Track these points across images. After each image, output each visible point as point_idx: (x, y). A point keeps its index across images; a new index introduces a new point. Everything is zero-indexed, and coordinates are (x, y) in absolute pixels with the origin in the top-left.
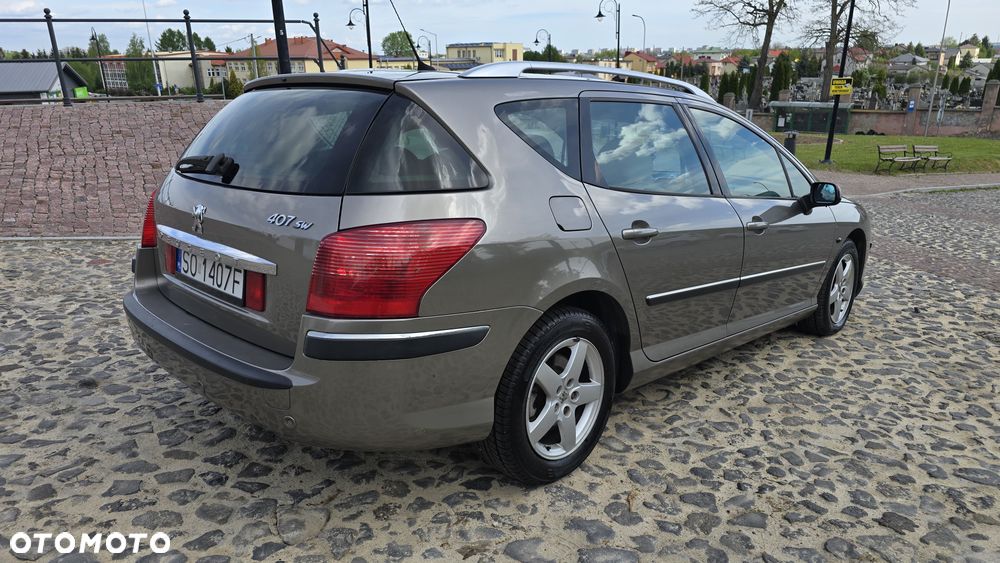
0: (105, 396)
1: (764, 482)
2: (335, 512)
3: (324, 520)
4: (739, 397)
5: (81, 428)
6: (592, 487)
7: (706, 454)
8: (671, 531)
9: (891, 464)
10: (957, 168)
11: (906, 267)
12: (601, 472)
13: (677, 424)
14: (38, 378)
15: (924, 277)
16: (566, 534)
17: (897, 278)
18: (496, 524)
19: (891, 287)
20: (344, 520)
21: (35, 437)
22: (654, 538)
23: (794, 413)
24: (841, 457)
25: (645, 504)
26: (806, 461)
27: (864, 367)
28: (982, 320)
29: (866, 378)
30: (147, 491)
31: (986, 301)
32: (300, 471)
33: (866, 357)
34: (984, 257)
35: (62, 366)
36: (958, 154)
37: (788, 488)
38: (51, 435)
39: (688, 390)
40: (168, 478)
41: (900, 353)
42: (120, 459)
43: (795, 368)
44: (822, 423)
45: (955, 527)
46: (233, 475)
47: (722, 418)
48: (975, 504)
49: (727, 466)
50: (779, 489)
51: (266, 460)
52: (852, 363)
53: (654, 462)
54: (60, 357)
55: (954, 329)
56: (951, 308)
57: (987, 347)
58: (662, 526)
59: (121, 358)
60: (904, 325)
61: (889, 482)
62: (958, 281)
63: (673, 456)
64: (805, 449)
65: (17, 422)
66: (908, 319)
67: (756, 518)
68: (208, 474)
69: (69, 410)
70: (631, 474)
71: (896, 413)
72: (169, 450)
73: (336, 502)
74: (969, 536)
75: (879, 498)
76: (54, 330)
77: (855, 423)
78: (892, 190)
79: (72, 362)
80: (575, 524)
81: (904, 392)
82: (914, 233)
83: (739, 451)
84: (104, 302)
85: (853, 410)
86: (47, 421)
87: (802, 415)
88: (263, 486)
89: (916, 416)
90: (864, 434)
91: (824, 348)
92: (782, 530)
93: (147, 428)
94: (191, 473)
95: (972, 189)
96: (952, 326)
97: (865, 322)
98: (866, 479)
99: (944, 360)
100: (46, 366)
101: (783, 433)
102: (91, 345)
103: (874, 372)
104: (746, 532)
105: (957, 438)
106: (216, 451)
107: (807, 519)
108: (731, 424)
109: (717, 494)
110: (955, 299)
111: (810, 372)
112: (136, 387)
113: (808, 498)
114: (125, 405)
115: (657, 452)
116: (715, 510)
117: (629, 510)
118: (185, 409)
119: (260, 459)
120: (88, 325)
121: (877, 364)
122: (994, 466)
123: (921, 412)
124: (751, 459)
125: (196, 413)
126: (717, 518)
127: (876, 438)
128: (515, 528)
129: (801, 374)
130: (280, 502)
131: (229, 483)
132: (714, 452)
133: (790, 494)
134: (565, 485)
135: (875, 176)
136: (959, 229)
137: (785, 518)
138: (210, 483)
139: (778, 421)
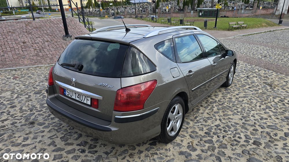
0: (39, 126)
1: (224, 135)
2: (119, 157)
3: (117, 160)
4: (211, 109)
5: (36, 138)
6: (182, 141)
7: (208, 127)
8: (205, 152)
9: (252, 126)
10: (249, 28)
11: (242, 62)
12: (183, 136)
13: (198, 119)
14: (16, 123)
15: (247, 65)
16: (180, 156)
17: (240, 66)
18: (161, 156)
19: (240, 69)
20: (122, 159)
21: (24, 143)
22: (202, 155)
23: (226, 113)
24: (240, 125)
25: (196, 145)
26: (232, 127)
27: (239, 96)
28: (264, 78)
29: (240, 99)
30: (64, 157)
31: (264, 72)
32: (105, 145)
33: (239, 93)
34: (260, 57)
35: (21, 118)
36: (249, 23)
37: (230, 136)
38: (28, 142)
39: (197, 108)
40: (69, 152)
41: (247, 90)
42: (52, 148)
43: (222, 98)
44: (233, 115)
45: (271, 143)
46: (86, 148)
47: (208, 116)
48: (273, 136)
49: (213, 130)
50: (228, 136)
51: (94, 143)
52: (236, 95)
53: (195, 132)
54: (20, 114)
55: (258, 82)
56: (256, 75)
57: (267, 87)
58: (202, 151)
59: (38, 113)
60: (246, 82)
61: (252, 131)
62: (256, 66)
63: (199, 129)
64: (231, 123)
65: (17, 138)
66: (246, 79)
67: (224, 146)
68: (79, 149)
69: (30, 133)
70: (190, 136)
71: (250, 110)
72: (65, 143)
73: (118, 154)
74: (274, 145)
75: (251, 136)
76: (13, 105)
77: (241, 114)
78: (233, 36)
79: (24, 116)
80: (181, 153)
81: (250, 103)
82: (242, 50)
83: (215, 126)
84: (24, 93)
85: (239, 110)
86: (25, 137)
87: (227, 113)
88: (96, 152)
89: (254, 110)
90: (244, 117)
91: (228, 91)
92: (231, 148)
93: (55, 136)
94: (74, 150)
95: (253, 34)
96: (257, 81)
97: (236, 81)
98: (247, 131)
99: (257, 92)
100: (16, 118)
101: (224, 119)
102: (27, 109)
103: (242, 97)
104: (223, 150)
105: (265, 116)
106: (79, 142)
107: (236, 145)
108: (211, 117)
109: (213, 140)
110: (256, 72)
111: (226, 99)
112: (47, 122)
113: (235, 138)
114: (46, 129)
115: (195, 128)
116: (214, 144)
117: (193, 147)
118: (64, 128)
119: (92, 143)
120: (23, 102)
121: (242, 95)
122: (275, 124)
123: (255, 109)
124: (219, 128)
125: (68, 129)
126: (215, 147)
127: (247, 118)
128: (167, 156)
129: (224, 100)
130: (103, 156)
131: (87, 152)
132: (209, 127)
133: (230, 138)
134: (175, 141)
135: (228, 31)
136: (252, 48)
137: (231, 145)
138: (81, 152)
139: (222, 115)
